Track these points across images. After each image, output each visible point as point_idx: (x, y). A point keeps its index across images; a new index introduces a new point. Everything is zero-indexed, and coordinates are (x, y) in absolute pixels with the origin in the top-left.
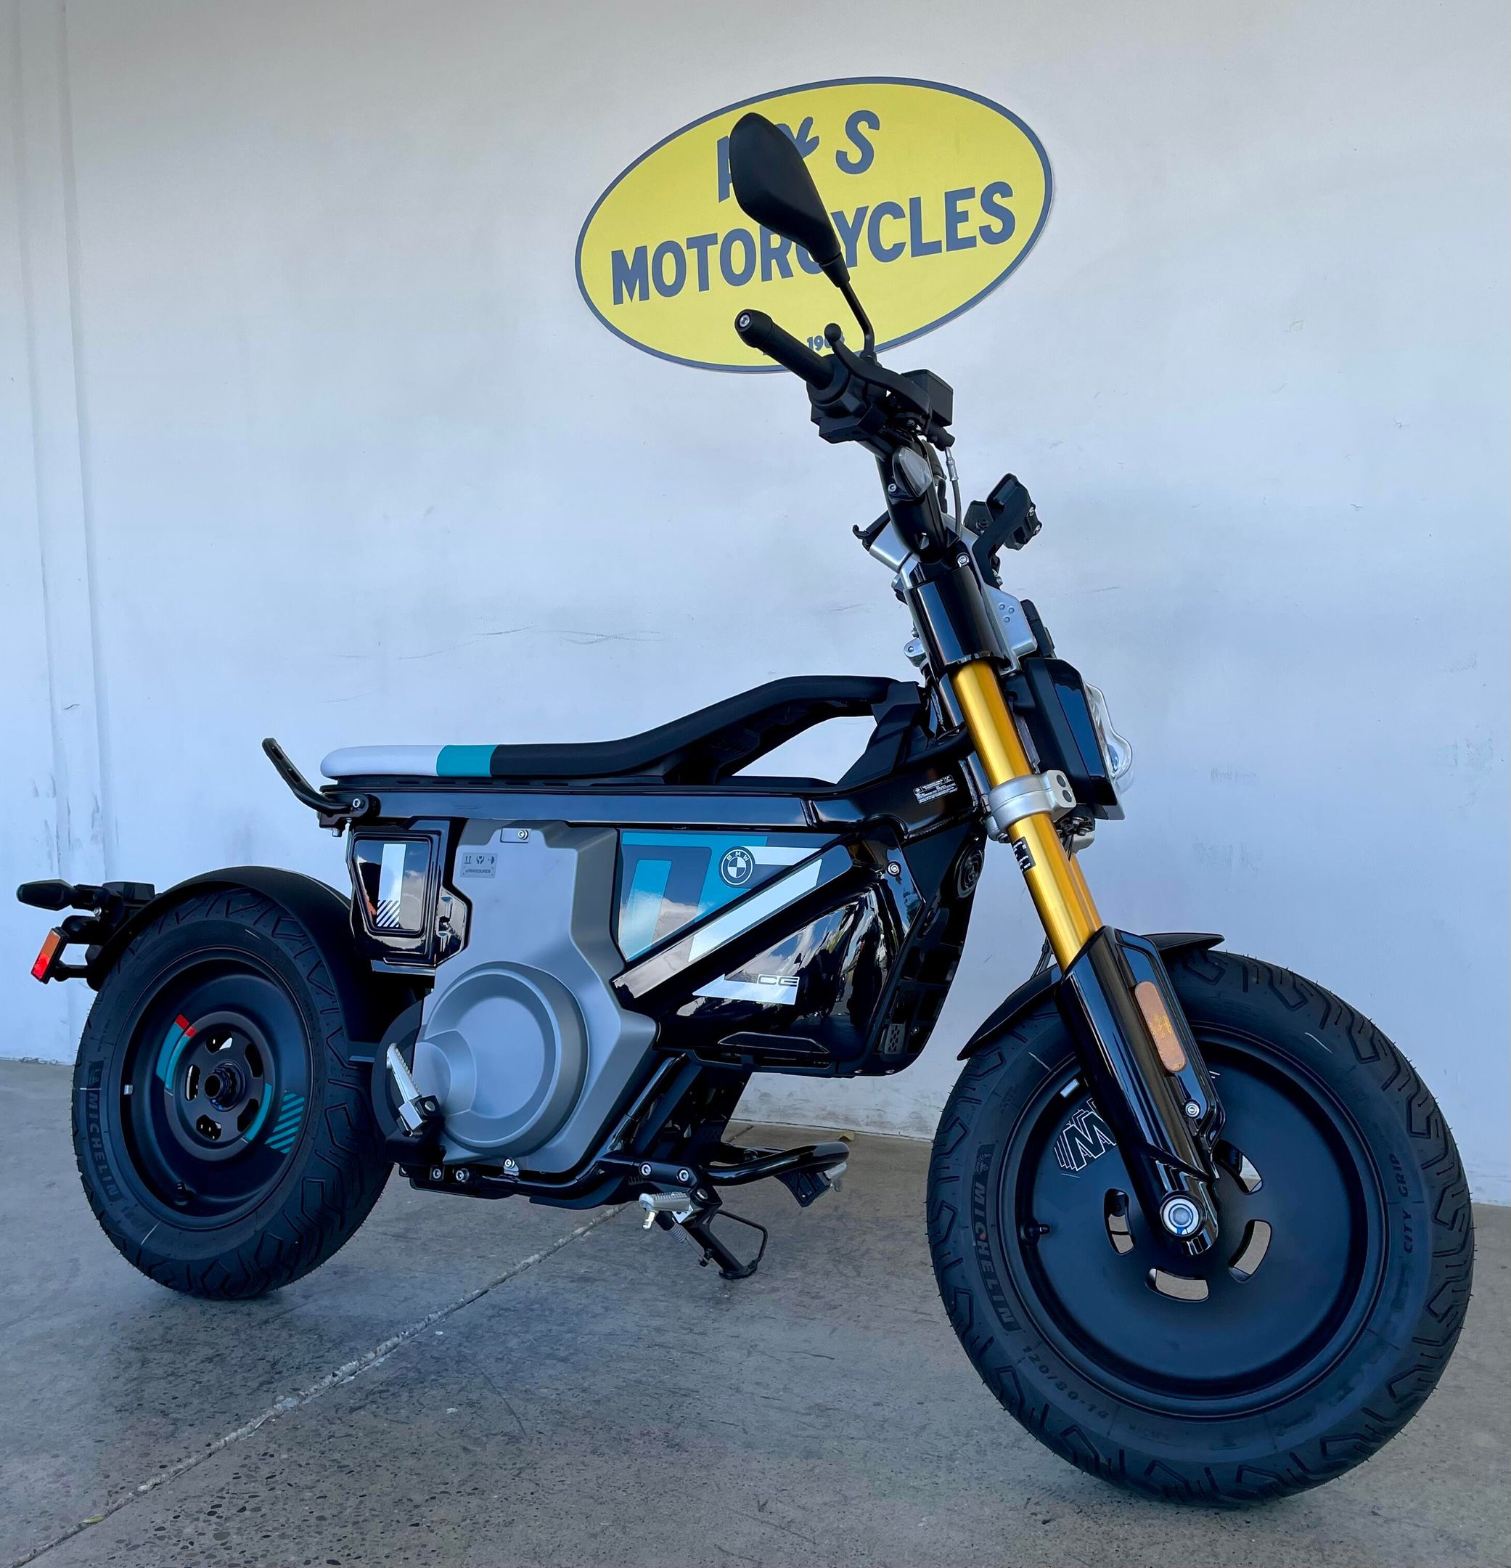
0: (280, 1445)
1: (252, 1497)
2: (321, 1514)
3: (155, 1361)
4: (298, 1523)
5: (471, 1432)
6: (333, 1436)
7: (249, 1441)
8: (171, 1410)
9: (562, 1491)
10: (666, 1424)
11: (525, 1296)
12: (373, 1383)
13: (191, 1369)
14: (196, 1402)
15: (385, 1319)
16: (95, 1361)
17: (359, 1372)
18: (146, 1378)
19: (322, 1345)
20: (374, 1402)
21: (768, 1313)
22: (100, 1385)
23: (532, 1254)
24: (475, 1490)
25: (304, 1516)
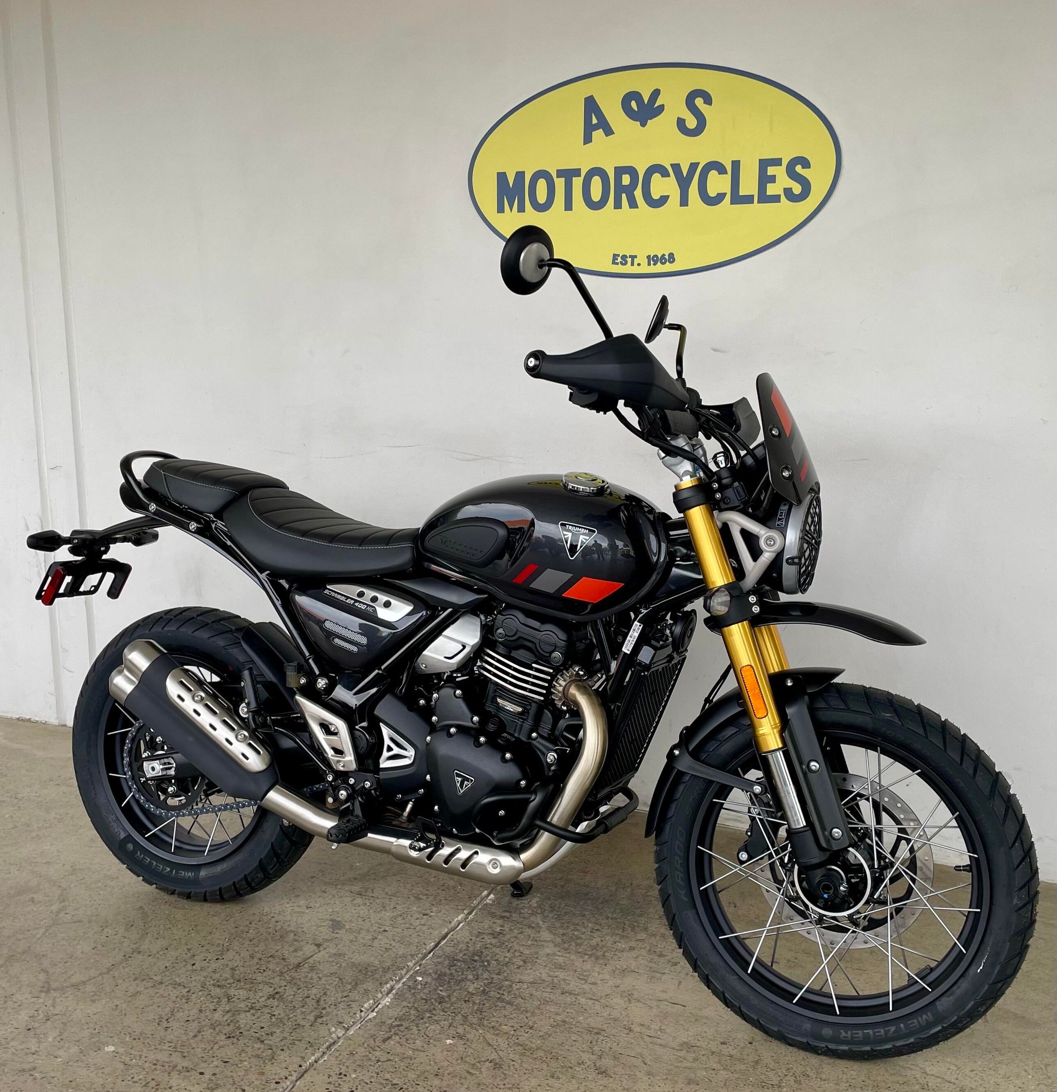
3: (236, 997)
5: (468, 1059)
6: (378, 1061)
7: (324, 1064)
8: (264, 1039)
10: (592, 1056)
11: (467, 950)
12: (391, 1019)
13: (263, 1003)
14: (279, 1031)
15: (379, 966)
16: (193, 995)
17: (376, 1010)
18: (235, 1011)
19: (344, 986)
20: (396, 1034)
21: (632, 968)
22: (207, 1016)
23: (459, 914)
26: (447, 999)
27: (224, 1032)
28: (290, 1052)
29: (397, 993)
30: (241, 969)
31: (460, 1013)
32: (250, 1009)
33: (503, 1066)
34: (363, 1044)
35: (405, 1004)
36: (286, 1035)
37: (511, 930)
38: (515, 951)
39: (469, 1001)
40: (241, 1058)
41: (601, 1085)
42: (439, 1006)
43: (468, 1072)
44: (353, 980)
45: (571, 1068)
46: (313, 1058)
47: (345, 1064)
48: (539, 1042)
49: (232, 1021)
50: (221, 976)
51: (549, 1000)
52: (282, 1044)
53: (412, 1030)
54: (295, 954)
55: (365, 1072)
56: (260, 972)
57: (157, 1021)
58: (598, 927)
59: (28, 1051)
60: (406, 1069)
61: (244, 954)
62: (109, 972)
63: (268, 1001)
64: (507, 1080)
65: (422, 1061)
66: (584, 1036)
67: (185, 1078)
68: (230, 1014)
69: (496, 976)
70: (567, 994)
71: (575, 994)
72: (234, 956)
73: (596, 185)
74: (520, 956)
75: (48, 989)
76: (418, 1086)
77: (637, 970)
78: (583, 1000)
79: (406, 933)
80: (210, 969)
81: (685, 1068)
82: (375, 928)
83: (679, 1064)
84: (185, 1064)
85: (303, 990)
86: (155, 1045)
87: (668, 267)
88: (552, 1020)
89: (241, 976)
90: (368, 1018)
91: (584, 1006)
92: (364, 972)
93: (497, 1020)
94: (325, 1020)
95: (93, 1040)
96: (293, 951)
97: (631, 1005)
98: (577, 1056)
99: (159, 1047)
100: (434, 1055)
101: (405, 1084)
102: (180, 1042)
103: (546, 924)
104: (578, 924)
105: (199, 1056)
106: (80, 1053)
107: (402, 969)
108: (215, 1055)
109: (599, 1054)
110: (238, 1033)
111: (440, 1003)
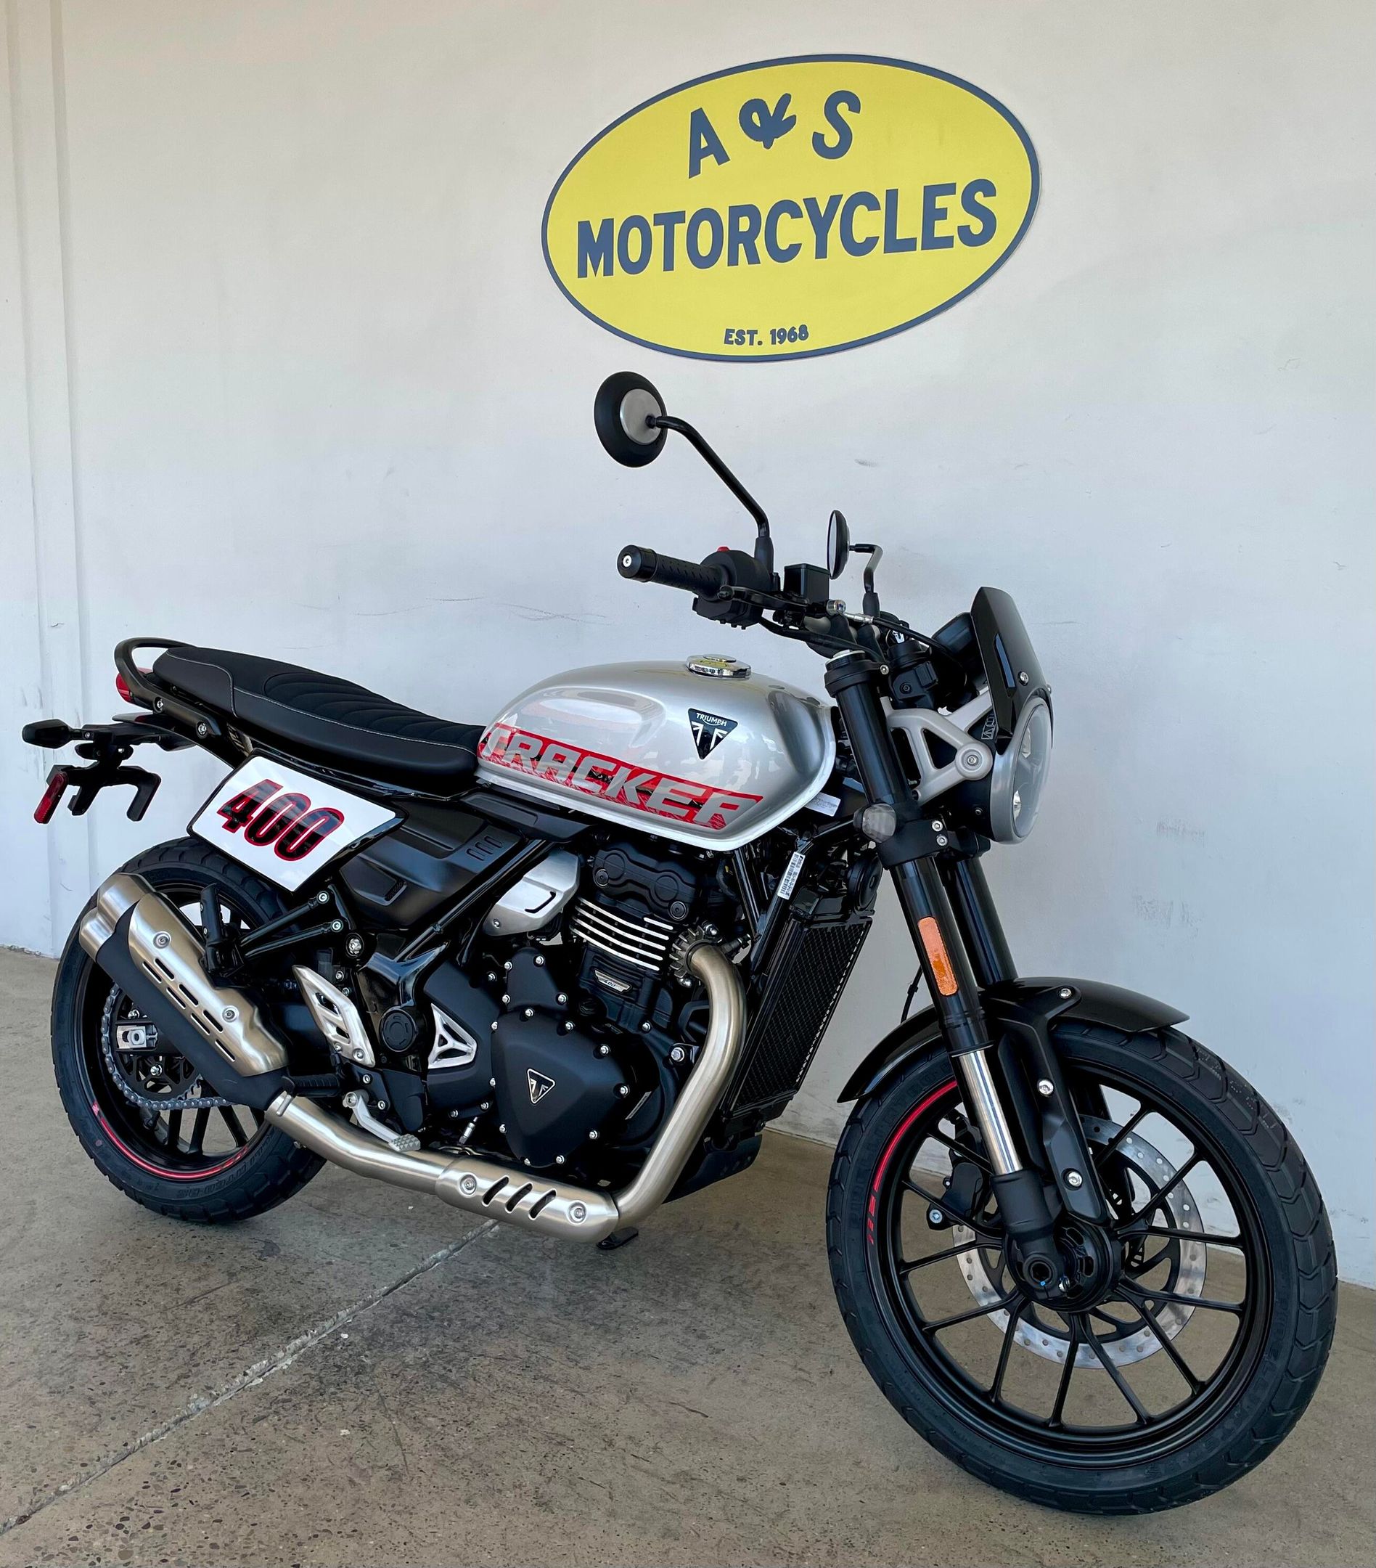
0: (188, 1453)
1: (155, 1512)
2: (214, 1541)
3: (90, 1337)
4: (194, 1548)
5: (358, 1461)
6: (234, 1449)
7: (160, 1445)
8: (98, 1398)
9: (432, 1544)
10: (538, 1477)
11: (428, 1300)
12: (278, 1389)
13: (120, 1350)
14: (120, 1391)
15: (298, 1312)
16: (38, 1329)
17: (267, 1374)
18: (80, 1356)
19: (238, 1336)
20: (276, 1413)
21: (652, 1351)
22: (40, 1359)
23: (441, 1248)
24: (355, 1531)
25: (200, 1541)
26: (368, 1370)
27: (51, 1384)
28: (121, 1422)
29: (304, 1353)
30: (116, 1297)
31: (378, 1391)
32: (100, 1355)
33: (404, 1478)
34: (225, 1422)
35: (309, 1370)
36: (129, 1397)
37: (503, 1279)
38: (495, 1309)
39: (397, 1376)
40: (53, 1424)
41: (532, 1524)
42: (354, 1379)
43: (351, 1480)
44: (255, 1328)
45: (500, 1491)
46: (149, 1435)
47: (187, 1450)
48: (470, 1447)
49: (68, 1370)
50: (86, 1305)
51: (510, 1386)
52: (117, 1410)
53: (300, 1409)
55: (208, 1463)
56: (138, 1305)
58: (627, 1286)
60: (266, 1466)
61: (132, 1277)
63: (129, 1348)
64: (401, 1498)
65: (294, 1457)
66: (539, 1446)
68: (70, 1360)
69: (450, 1344)
70: (542, 1381)
71: (552, 1381)
72: (116, 1279)
74: (499, 1316)
76: (271, 1493)
77: (657, 1355)
78: (560, 1391)
79: (356, 1269)
80: (76, 1295)
81: (669, 1511)
82: (318, 1258)
83: (662, 1504)
85: (182, 1336)
87: (799, 346)
88: (503, 1416)
89: (112, 1308)
90: (250, 1385)
91: (558, 1401)
92: (273, 1319)
93: (426, 1407)
94: (190, 1381)
96: (195, 1280)
97: (626, 1406)
98: (517, 1475)
100: (314, 1449)
101: (255, 1488)
103: (554, 1274)
104: (599, 1279)
107: (327, 1321)
108: (22, 1416)
109: (549, 1476)
110: (67, 1388)
111: (357, 1374)
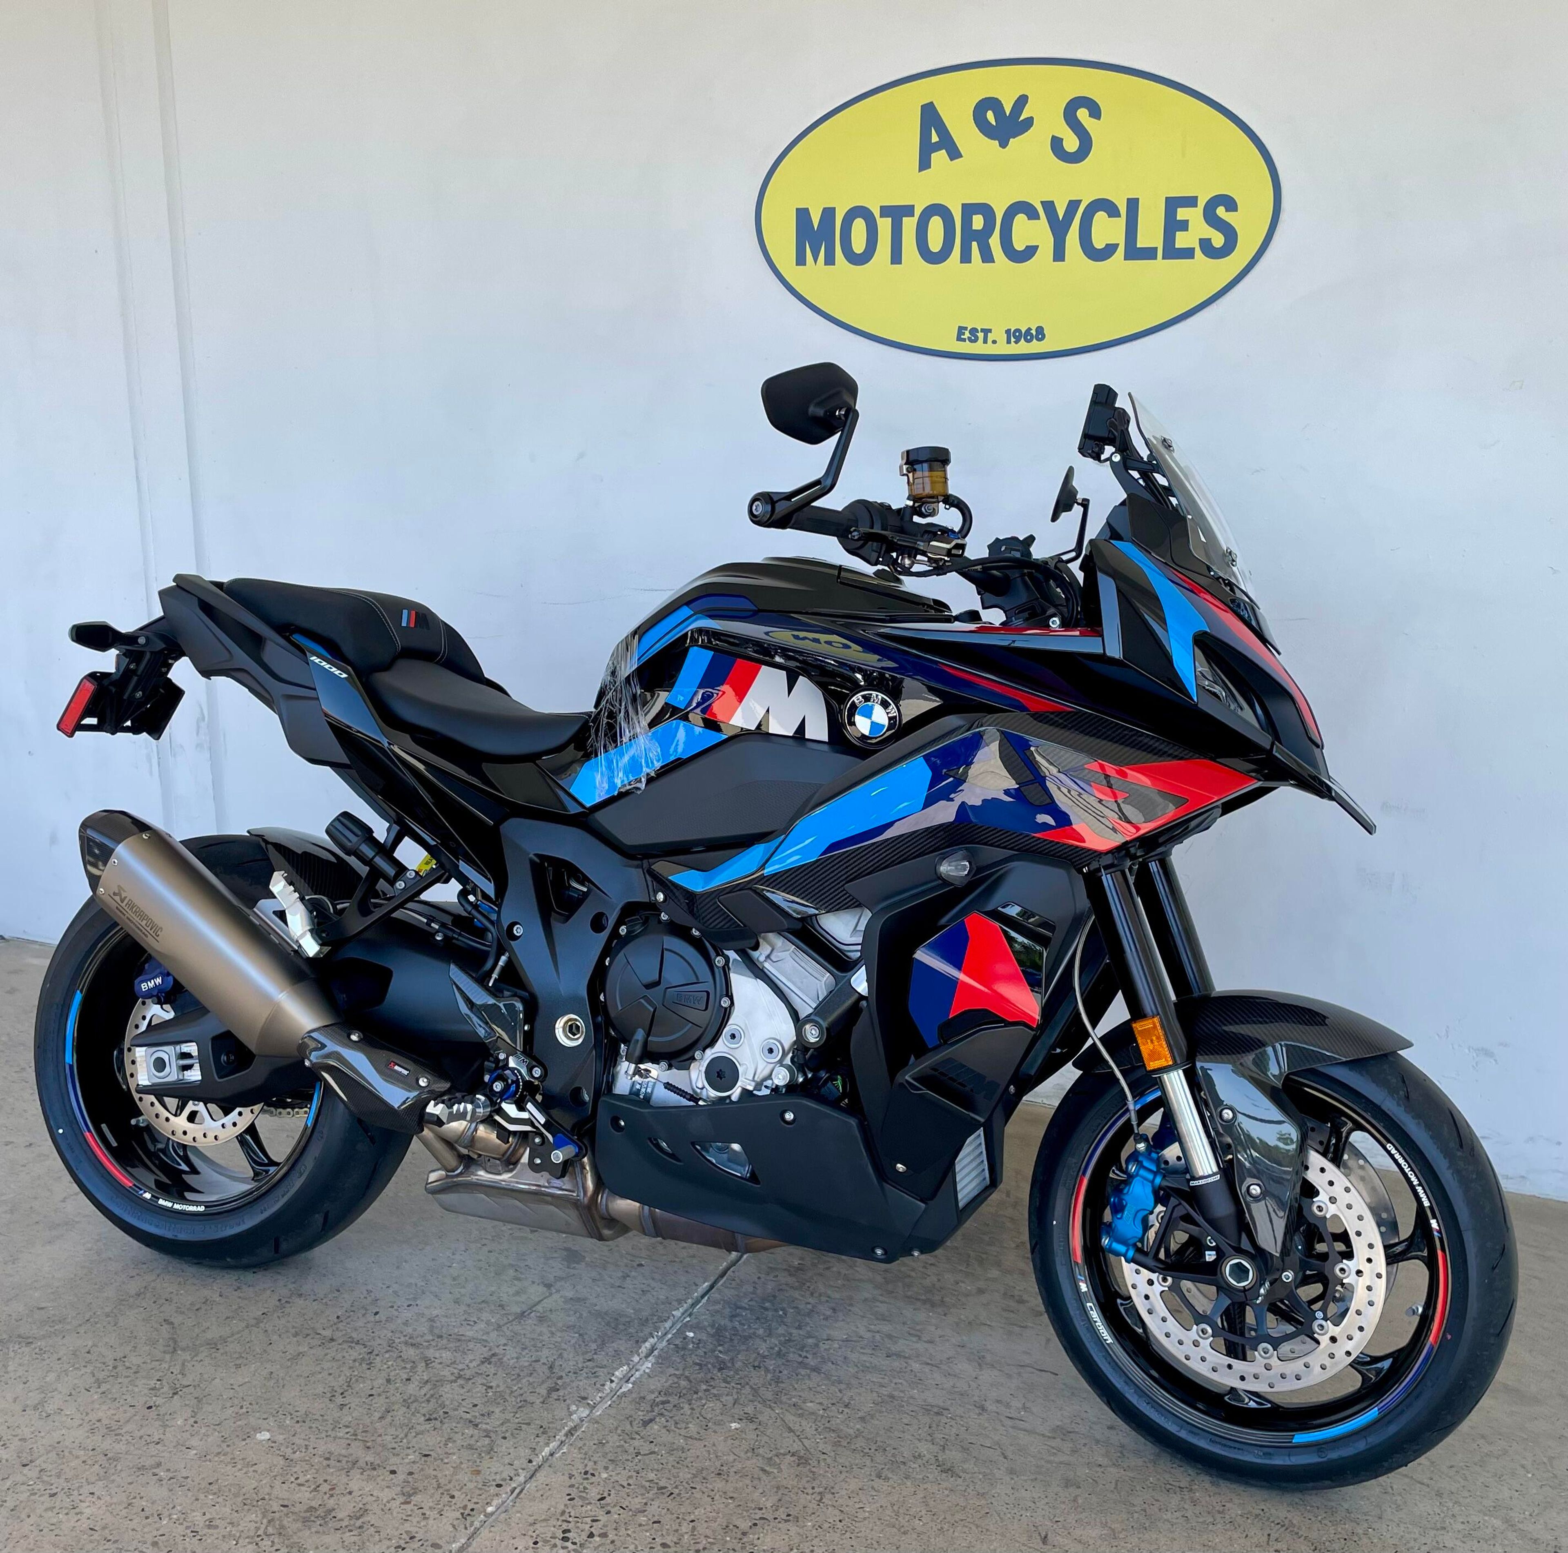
1: (593, 1521)
2: (663, 1541)
3: (437, 1361)
5: (761, 1451)
6: (638, 1453)
7: (564, 1457)
8: (478, 1421)
9: (865, 1519)
10: (931, 1446)
11: (753, 1293)
12: (652, 1392)
13: (474, 1370)
14: (497, 1410)
15: (633, 1315)
16: (378, 1358)
17: (632, 1379)
18: (437, 1381)
19: (586, 1345)
20: (661, 1414)
21: (983, 1319)
22: (397, 1389)
24: (789, 1515)
25: (650, 1543)
26: (729, 1365)
27: (423, 1411)
28: (515, 1441)
29: (660, 1356)
30: (443, 1320)
31: (747, 1384)
32: (458, 1378)
33: (810, 1461)
34: (616, 1428)
35: (671, 1371)
36: (509, 1416)
38: (820, 1295)
39: (760, 1368)
40: (447, 1450)
41: (946, 1489)
42: (719, 1374)
43: (763, 1470)
44: (599, 1335)
45: (905, 1463)
46: (546, 1451)
47: (592, 1459)
48: (858, 1426)
49: (432, 1396)
50: (415, 1330)
51: (868, 1365)
52: (504, 1429)
53: (682, 1408)
54: (518, 1298)
55: (619, 1470)
56: (469, 1324)
57: (329, 1395)
59: (149, 1439)
60: (676, 1465)
61: (448, 1297)
62: (258, 1323)
63: (483, 1368)
64: (817, 1480)
65: (698, 1453)
66: (920, 1418)
67: (370, 1478)
68: (428, 1386)
69: (795, 1332)
70: (895, 1357)
71: (905, 1358)
72: (433, 1301)
73: (936, 228)
74: (828, 1301)
75: (174, 1348)
76: (694, 1490)
77: (989, 1322)
78: (916, 1366)
79: (669, 1268)
80: (399, 1321)
81: (1061, 1462)
82: (626, 1261)
83: (1052, 1457)
84: (370, 1458)
85: (530, 1351)
86: (327, 1431)
87: (1035, 347)
88: (875, 1394)
89: (444, 1331)
90: (621, 1391)
91: (918, 1374)
92: (613, 1325)
93: (800, 1394)
94: (561, 1394)
95: (239, 1423)
96: (514, 1295)
97: (982, 1372)
98: (912, 1446)
99: (333, 1434)
100: (714, 1445)
101: (676, 1487)
102: (361, 1426)
105: (390, 1446)
106: (223, 1441)
107: (665, 1321)
108: (410, 1445)
109: (942, 1443)
110: (441, 1412)
111: (720, 1369)
